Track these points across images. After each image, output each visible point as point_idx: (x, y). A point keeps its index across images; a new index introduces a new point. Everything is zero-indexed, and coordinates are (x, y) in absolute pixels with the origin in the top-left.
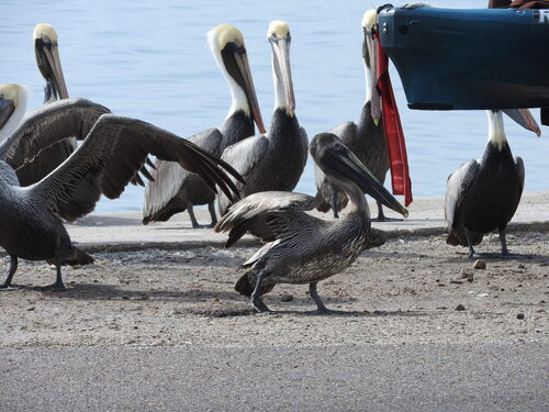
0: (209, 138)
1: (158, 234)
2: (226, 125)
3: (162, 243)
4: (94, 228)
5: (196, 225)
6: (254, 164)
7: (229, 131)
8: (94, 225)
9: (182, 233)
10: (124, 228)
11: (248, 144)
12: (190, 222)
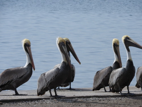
0: (109, 69)
1: (96, 93)
2: (113, 65)
3: (97, 96)
4: (79, 92)
5: (106, 91)
6: (121, 75)
7: (114, 67)
8: (79, 91)
9: (102, 93)
10: (87, 92)
11: (120, 69)
12: (104, 90)
